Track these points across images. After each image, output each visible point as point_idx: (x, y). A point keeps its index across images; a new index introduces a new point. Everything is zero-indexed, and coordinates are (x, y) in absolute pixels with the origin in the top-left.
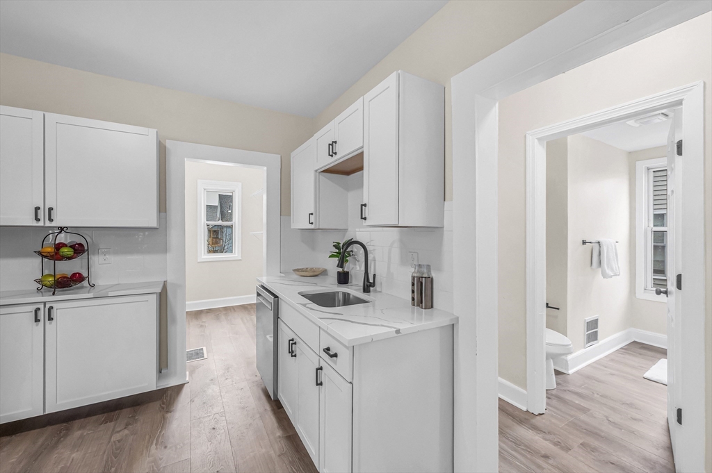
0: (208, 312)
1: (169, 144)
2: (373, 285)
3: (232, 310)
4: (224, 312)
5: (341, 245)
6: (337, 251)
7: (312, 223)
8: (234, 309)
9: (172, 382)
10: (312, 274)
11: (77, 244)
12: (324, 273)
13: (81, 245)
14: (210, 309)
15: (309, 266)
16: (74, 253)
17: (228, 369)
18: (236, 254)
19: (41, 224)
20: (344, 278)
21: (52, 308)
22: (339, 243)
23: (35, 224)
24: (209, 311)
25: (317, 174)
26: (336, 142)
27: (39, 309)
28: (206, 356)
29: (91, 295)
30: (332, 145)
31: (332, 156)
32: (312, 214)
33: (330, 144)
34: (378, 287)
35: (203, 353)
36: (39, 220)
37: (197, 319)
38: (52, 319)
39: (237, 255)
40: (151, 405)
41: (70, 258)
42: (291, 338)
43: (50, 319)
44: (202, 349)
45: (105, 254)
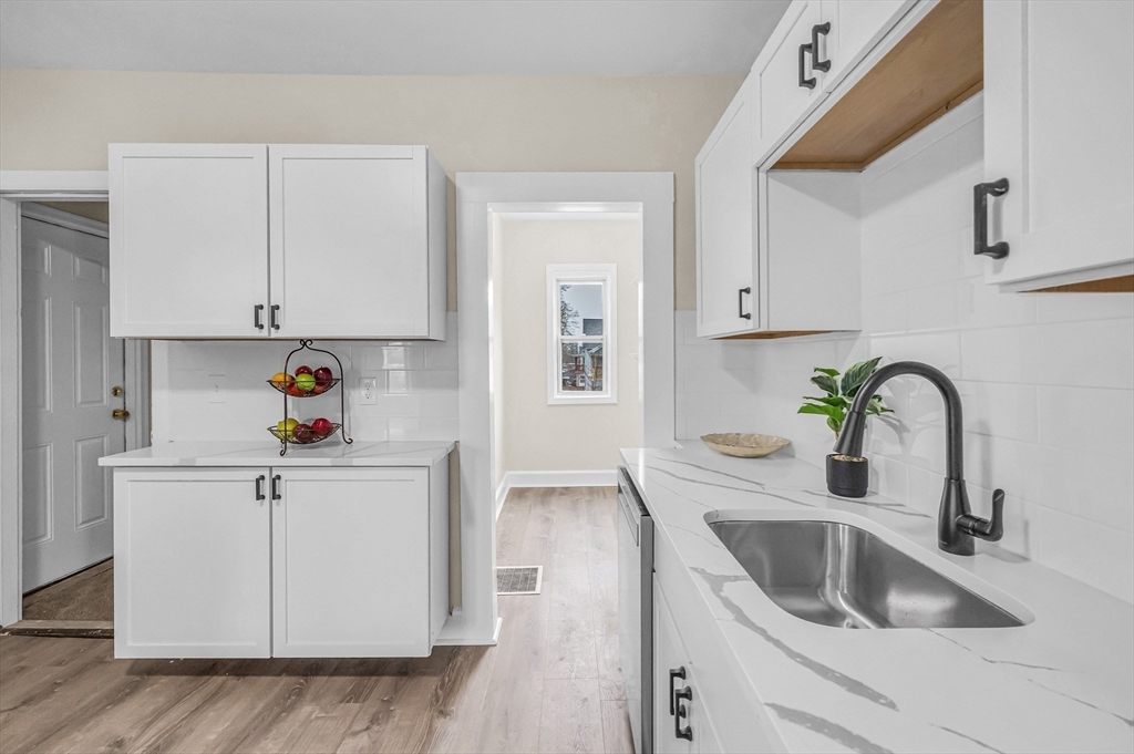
0: (562, 494)
1: (461, 180)
2: (992, 530)
3: (601, 494)
4: (587, 498)
5: (839, 379)
6: (825, 394)
7: (748, 317)
8: (605, 494)
9: (468, 637)
10: (750, 452)
11: (321, 369)
12: (784, 450)
13: (327, 371)
14: (567, 488)
15: (744, 430)
16: (317, 384)
17: (569, 632)
18: (607, 394)
19: (264, 333)
20: (849, 478)
21: (279, 477)
22: (833, 373)
23: (256, 333)
24: (566, 491)
25: (763, 176)
26: (824, 29)
27: (263, 478)
28: (538, 590)
29: (327, 461)
30: (811, 47)
31: (811, 83)
32: (747, 291)
33: (804, 48)
34: (1009, 541)
35: (535, 579)
36: (262, 327)
37: (543, 503)
38: (279, 497)
39: (609, 396)
40: (425, 679)
41: (313, 393)
42: (677, 668)
43: (276, 496)
44: (536, 570)
45: (368, 386)
